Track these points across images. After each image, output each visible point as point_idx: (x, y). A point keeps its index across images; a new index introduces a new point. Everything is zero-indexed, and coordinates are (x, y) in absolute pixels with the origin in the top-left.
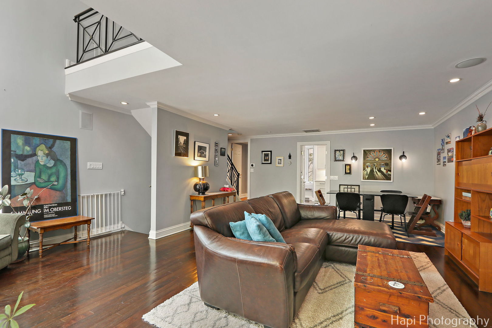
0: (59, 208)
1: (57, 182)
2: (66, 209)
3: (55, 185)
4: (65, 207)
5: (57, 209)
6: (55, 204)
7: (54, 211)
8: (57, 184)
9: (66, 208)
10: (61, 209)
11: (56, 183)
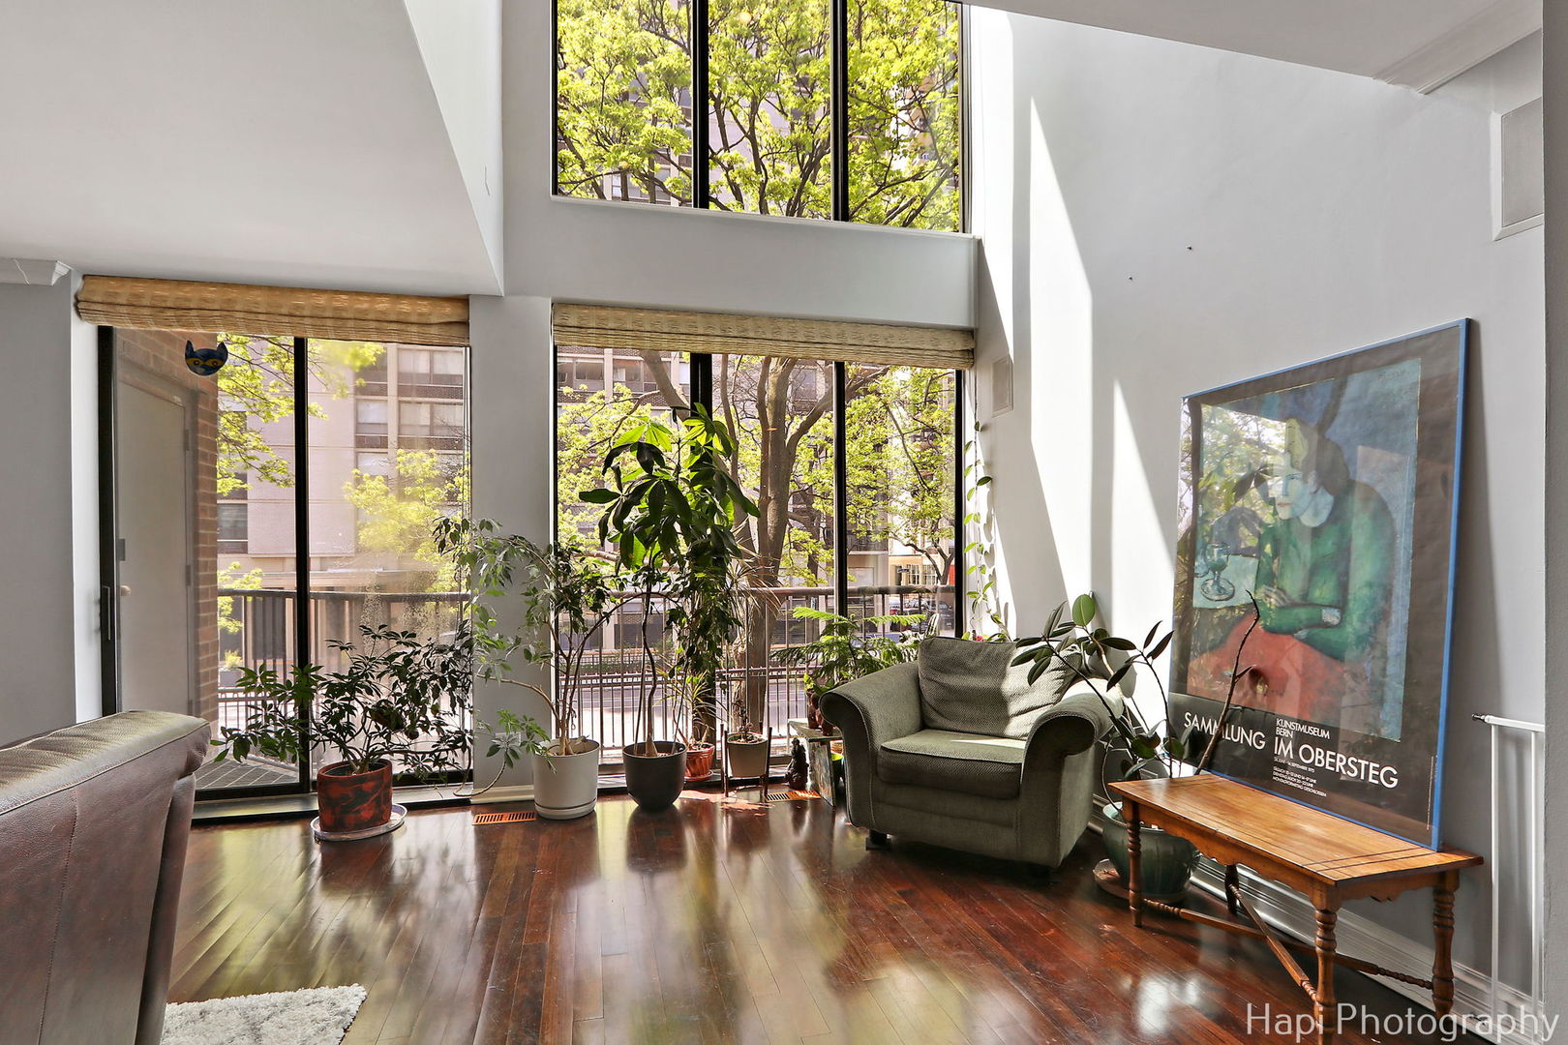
0: (1334, 757)
1: (1336, 613)
2: (1371, 780)
3: (1327, 626)
4: (1363, 763)
5: (1328, 759)
6: (1321, 727)
7: (1312, 765)
8: (1335, 621)
9: (1372, 772)
10: (1346, 766)
11: (1331, 616)
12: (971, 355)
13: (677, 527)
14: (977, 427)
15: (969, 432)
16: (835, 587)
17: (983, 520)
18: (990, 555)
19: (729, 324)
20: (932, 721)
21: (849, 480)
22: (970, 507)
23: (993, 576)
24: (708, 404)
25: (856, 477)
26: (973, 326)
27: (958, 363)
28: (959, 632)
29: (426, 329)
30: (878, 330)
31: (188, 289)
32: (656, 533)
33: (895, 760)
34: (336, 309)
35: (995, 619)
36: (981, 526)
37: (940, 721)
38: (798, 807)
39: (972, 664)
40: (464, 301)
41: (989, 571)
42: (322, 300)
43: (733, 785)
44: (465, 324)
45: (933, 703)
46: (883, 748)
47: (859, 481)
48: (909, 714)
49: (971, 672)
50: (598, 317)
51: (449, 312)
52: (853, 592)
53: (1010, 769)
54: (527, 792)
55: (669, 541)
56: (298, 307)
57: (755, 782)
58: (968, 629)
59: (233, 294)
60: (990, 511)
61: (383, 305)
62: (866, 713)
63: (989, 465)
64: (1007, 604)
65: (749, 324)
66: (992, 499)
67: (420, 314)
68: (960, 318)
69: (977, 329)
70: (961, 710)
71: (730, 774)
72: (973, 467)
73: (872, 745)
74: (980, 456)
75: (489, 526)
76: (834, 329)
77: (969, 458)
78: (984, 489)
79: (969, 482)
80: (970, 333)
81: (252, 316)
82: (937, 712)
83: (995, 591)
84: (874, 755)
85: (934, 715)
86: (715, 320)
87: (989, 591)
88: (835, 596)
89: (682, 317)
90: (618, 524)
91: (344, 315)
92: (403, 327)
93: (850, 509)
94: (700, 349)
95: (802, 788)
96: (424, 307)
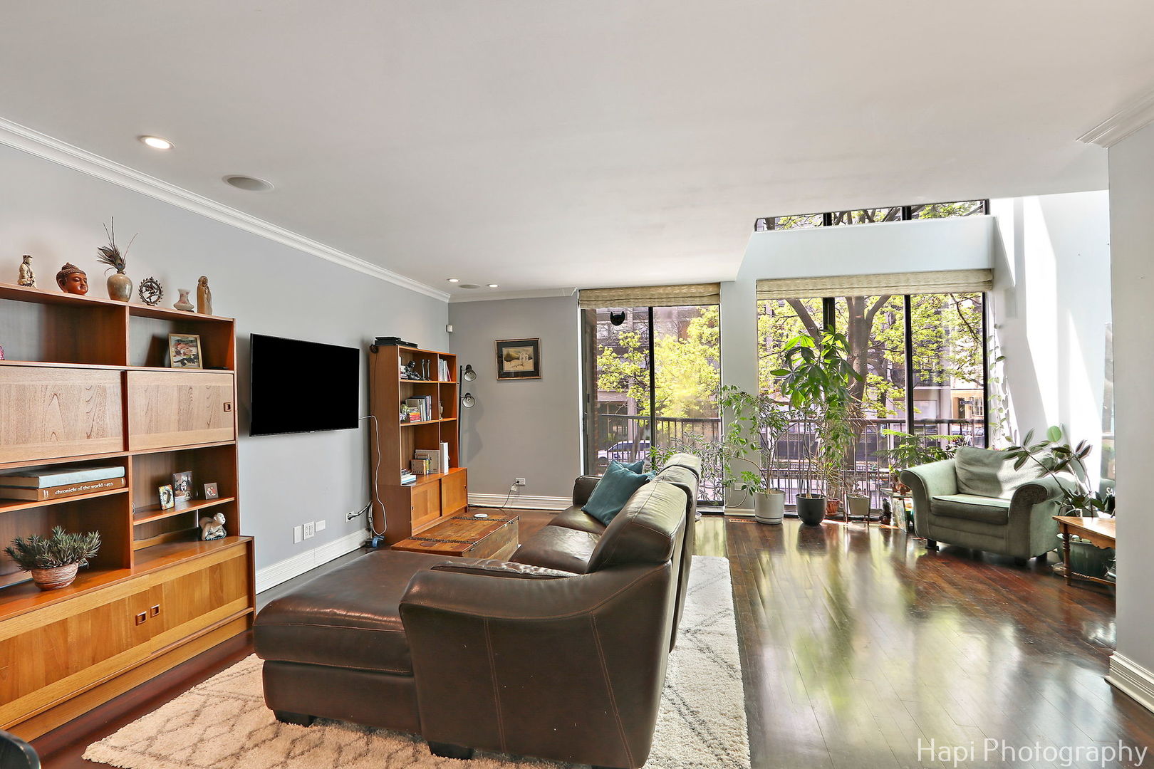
12: (990, 283)
13: (821, 388)
14: (995, 326)
15: (991, 330)
16: (906, 418)
17: (1001, 381)
18: (1005, 402)
19: (843, 282)
20: (962, 489)
21: (914, 337)
22: (992, 373)
23: (1007, 414)
24: (833, 323)
25: (920, 334)
26: (990, 267)
27: (983, 289)
28: (987, 445)
29: (702, 299)
30: (929, 275)
31: (613, 291)
32: (810, 390)
33: (940, 503)
34: (667, 294)
35: (1009, 439)
36: (1000, 385)
37: (968, 490)
38: (886, 533)
39: (986, 461)
40: (718, 284)
41: (1005, 411)
42: (661, 291)
43: (850, 519)
44: (718, 295)
45: (964, 481)
46: (934, 498)
47: (921, 338)
48: (949, 484)
49: (985, 465)
50: (777, 285)
51: (711, 290)
52: (918, 422)
53: (1003, 510)
54: (752, 512)
55: (816, 394)
56: (653, 295)
57: (862, 519)
58: (991, 443)
59: (629, 292)
60: (1005, 377)
61: (684, 290)
62: (924, 481)
63: (1003, 349)
64: (1016, 431)
65: (854, 280)
66: (1006, 369)
67: (700, 293)
68: (984, 264)
69: (993, 269)
70: (980, 484)
71: (849, 513)
72: (993, 351)
73: (928, 496)
74: (998, 344)
75: (736, 388)
76: (902, 278)
77: (991, 345)
78: (1001, 364)
79: (991, 358)
80: (990, 271)
81: (637, 301)
82: (967, 486)
83: (1009, 423)
84: (929, 502)
85: (964, 487)
86: (836, 280)
87: (1005, 423)
88: (907, 424)
89: (818, 280)
90: (791, 387)
91: (670, 296)
92: (693, 299)
93: (915, 359)
94: (828, 295)
95: (889, 524)
96: (701, 289)
